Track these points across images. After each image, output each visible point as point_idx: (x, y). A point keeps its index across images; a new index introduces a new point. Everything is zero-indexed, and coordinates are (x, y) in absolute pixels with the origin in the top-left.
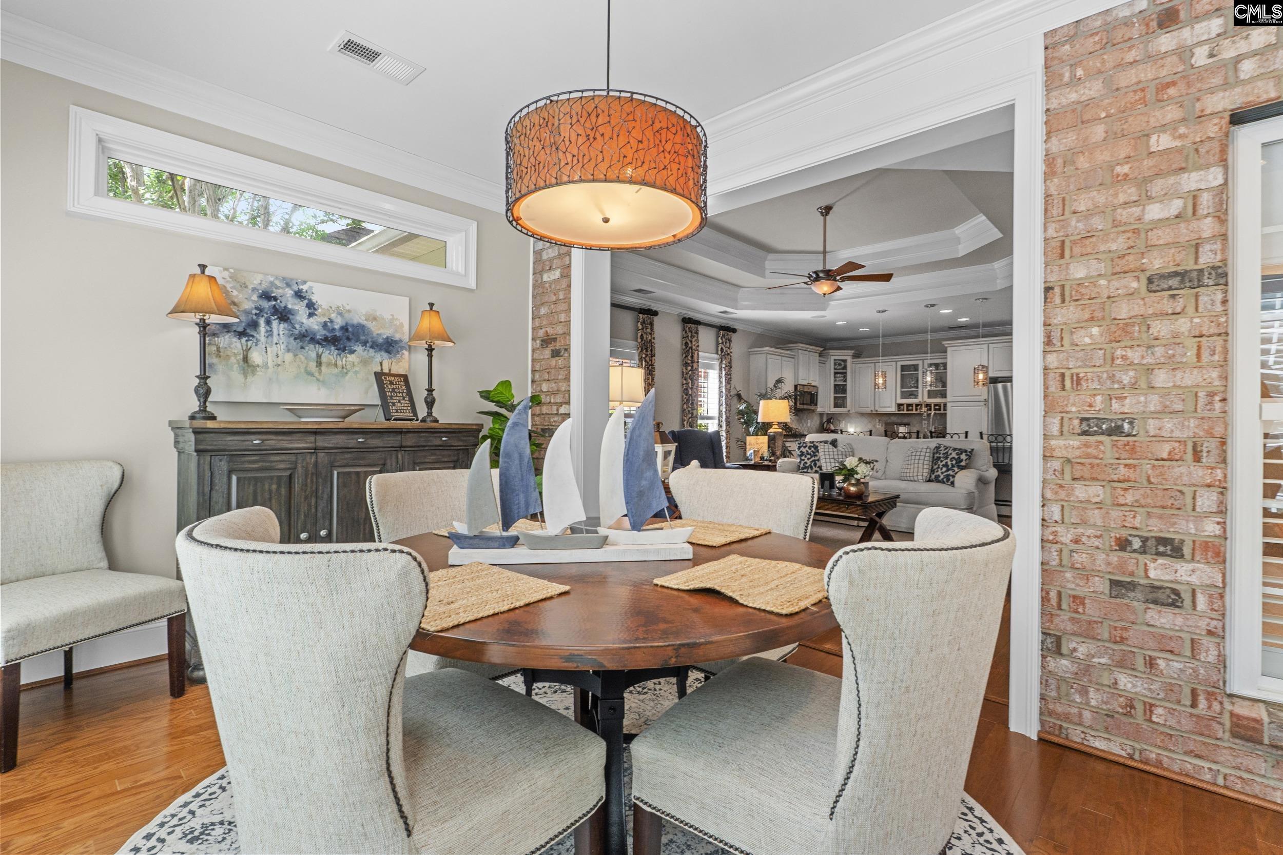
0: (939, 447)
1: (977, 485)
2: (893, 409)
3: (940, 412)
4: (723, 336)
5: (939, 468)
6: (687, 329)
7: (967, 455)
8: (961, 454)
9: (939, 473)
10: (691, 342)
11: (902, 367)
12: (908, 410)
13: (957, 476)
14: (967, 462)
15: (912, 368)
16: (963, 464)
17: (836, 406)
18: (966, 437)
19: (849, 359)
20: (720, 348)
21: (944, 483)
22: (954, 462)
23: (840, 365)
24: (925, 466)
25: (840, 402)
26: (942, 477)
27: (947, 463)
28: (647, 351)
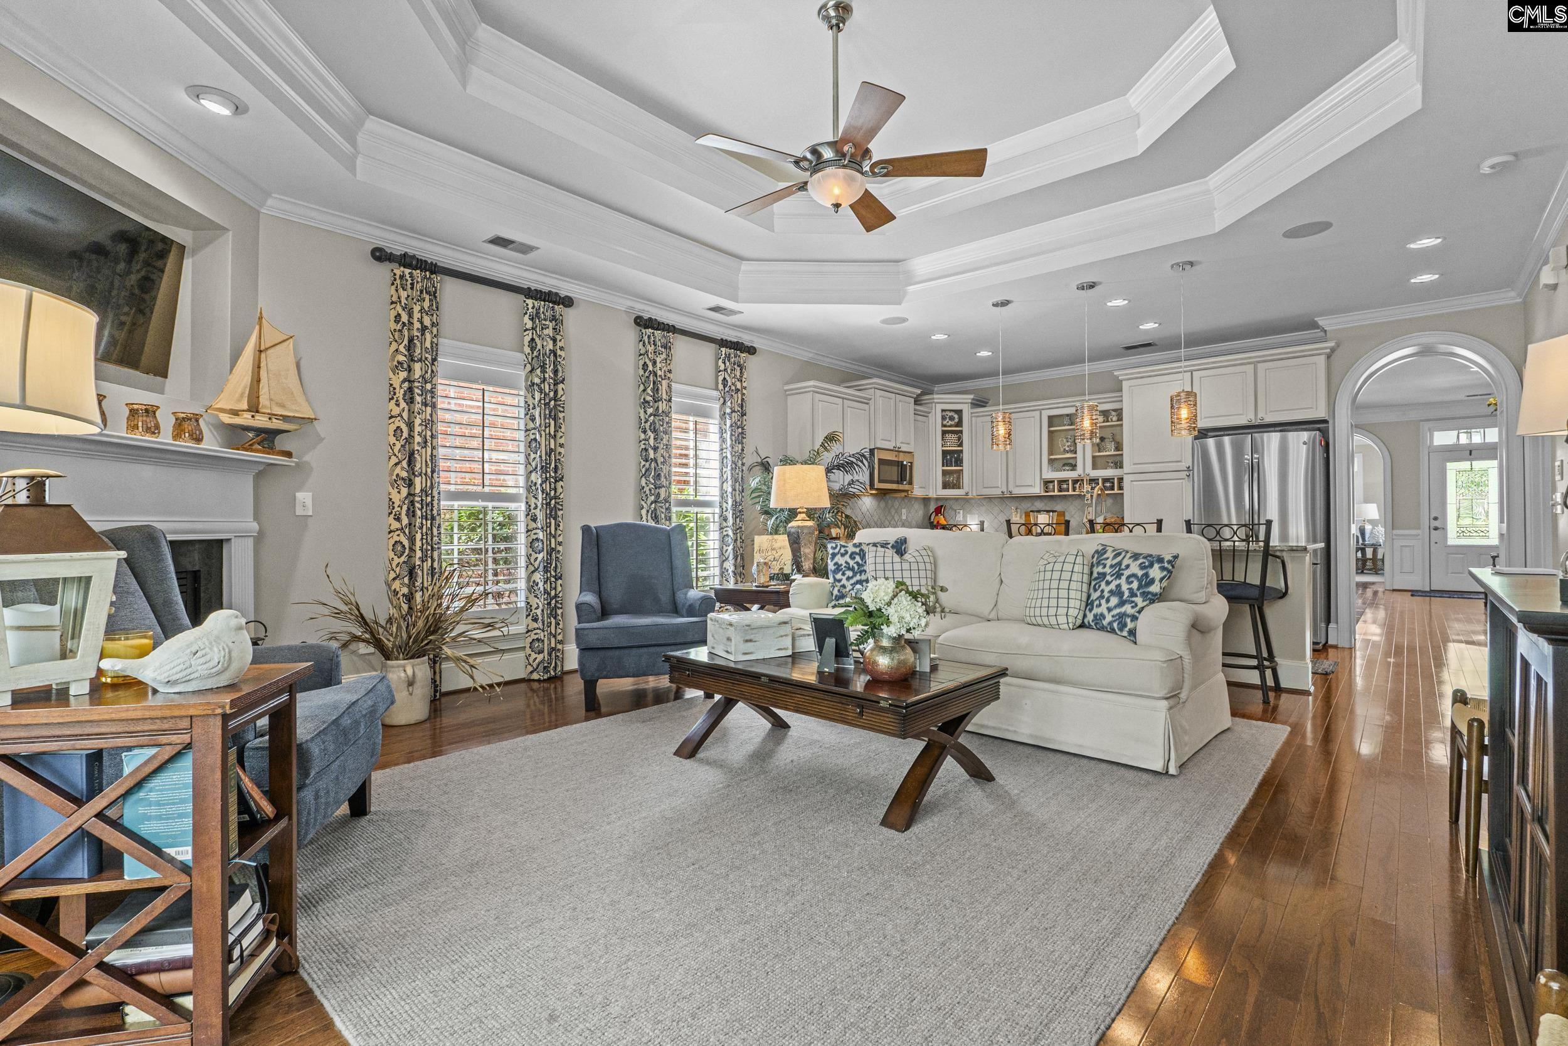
0: (1104, 551)
1: (1189, 638)
2: (1037, 490)
3: (1113, 488)
4: (728, 357)
5: (1101, 597)
6: (646, 339)
7: (1163, 569)
8: (1151, 565)
9: (1103, 609)
10: (654, 363)
11: (1050, 418)
12: (1060, 490)
13: (1141, 617)
14: (1164, 583)
15: (1066, 420)
16: (1155, 588)
17: (945, 486)
18: (1159, 530)
19: (966, 410)
20: (721, 378)
21: (1113, 631)
22: (1135, 585)
23: (951, 418)
24: (1073, 594)
25: (952, 481)
26: (1109, 618)
27: (1119, 586)
28: (544, 371)
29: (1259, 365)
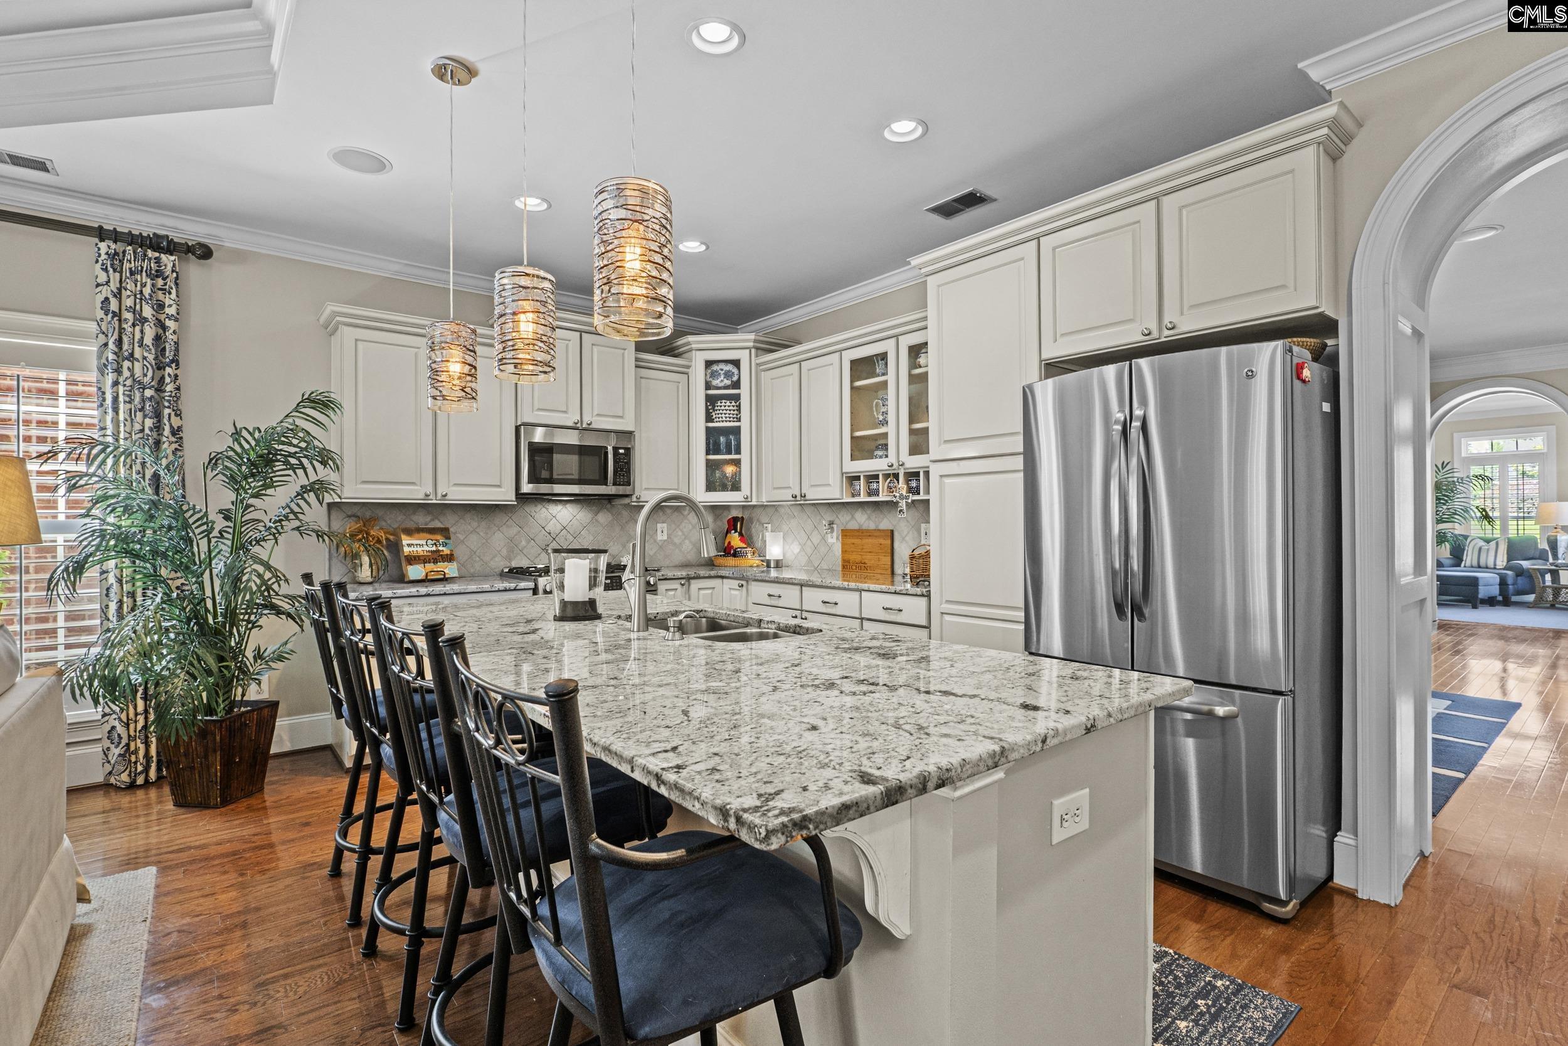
2: (838, 492)
11: (854, 363)
12: (868, 493)
15: (876, 366)
17: (713, 485)
19: (747, 359)
20: (100, 298)
23: (722, 375)
25: (725, 477)
29: (1166, 200)
